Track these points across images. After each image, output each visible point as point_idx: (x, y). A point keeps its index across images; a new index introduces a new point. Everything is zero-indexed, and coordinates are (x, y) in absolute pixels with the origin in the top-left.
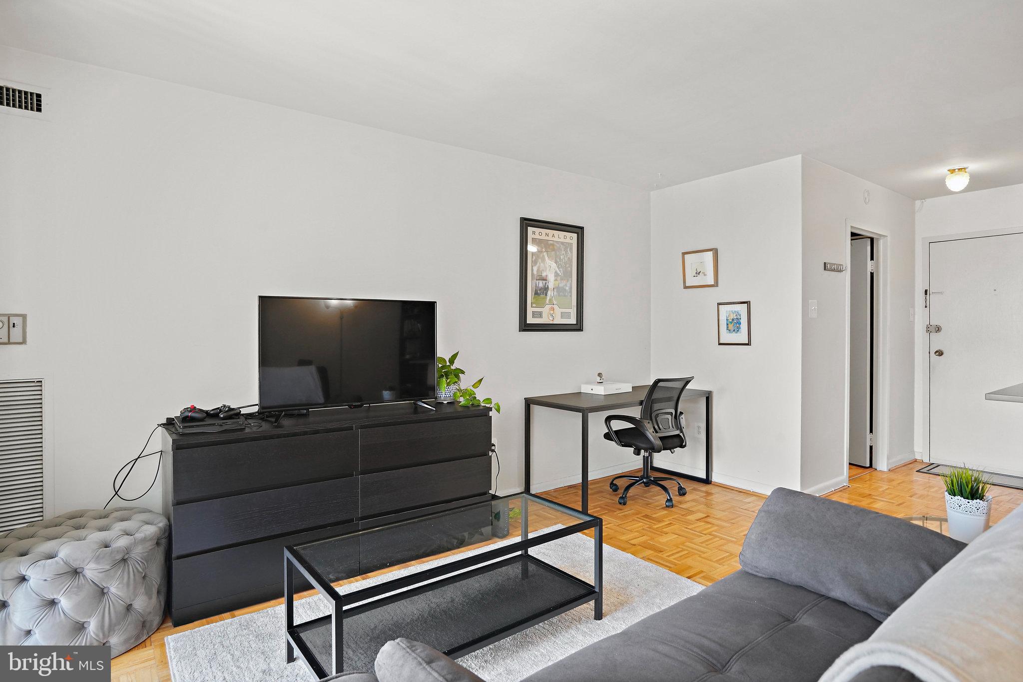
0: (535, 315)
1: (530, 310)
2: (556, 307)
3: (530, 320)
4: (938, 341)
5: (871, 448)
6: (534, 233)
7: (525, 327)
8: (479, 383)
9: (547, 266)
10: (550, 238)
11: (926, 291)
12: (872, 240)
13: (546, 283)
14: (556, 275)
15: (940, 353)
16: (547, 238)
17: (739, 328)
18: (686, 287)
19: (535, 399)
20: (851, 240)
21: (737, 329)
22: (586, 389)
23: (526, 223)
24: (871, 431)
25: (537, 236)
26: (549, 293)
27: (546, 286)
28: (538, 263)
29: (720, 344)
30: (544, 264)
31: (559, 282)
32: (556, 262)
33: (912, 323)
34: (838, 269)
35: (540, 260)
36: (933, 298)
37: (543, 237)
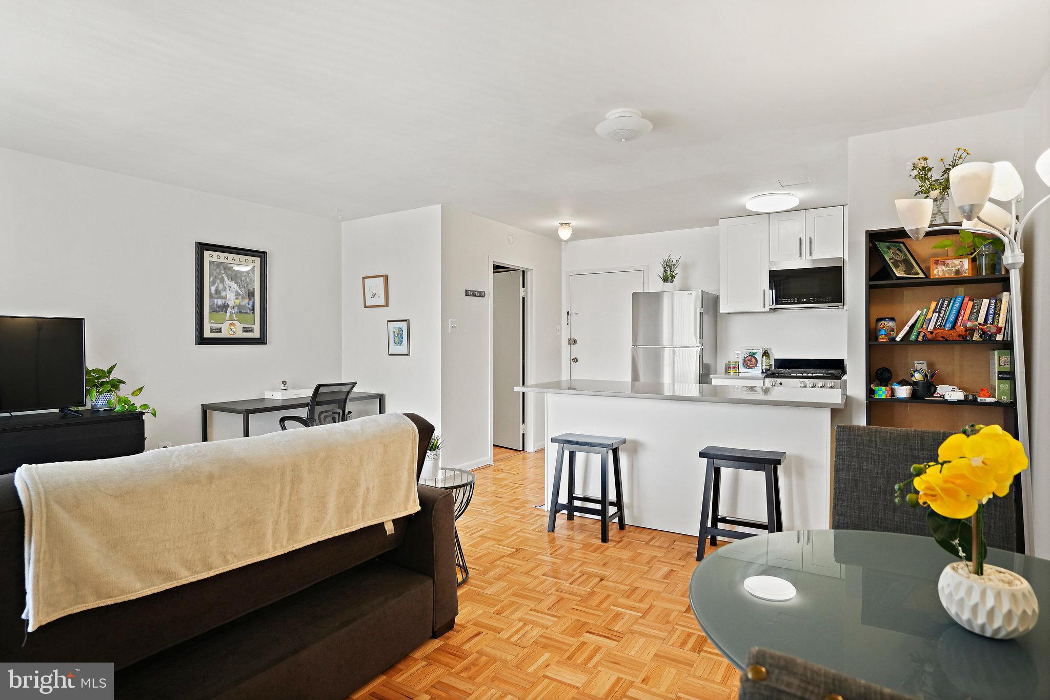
0: (213, 330)
1: (207, 326)
2: (237, 323)
3: (207, 334)
4: (576, 351)
5: (523, 435)
6: (211, 256)
7: (202, 340)
8: (139, 391)
9: (227, 286)
10: (229, 261)
11: (568, 312)
12: (524, 272)
13: (225, 301)
14: (237, 294)
15: (576, 360)
16: (226, 261)
17: (402, 341)
18: (366, 307)
19: (215, 405)
20: (494, 272)
21: (401, 343)
22: (268, 395)
23: (202, 247)
24: (523, 422)
25: (214, 259)
26: (229, 310)
27: (226, 304)
28: (217, 283)
29: (390, 355)
30: (223, 284)
31: (241, 300)
32: (236, 283)
33: (559, 337)
34: (481, 295)
35: (219, 281)
36: (572, 317)
37: (222, 260)
